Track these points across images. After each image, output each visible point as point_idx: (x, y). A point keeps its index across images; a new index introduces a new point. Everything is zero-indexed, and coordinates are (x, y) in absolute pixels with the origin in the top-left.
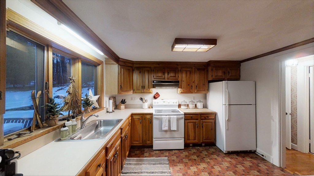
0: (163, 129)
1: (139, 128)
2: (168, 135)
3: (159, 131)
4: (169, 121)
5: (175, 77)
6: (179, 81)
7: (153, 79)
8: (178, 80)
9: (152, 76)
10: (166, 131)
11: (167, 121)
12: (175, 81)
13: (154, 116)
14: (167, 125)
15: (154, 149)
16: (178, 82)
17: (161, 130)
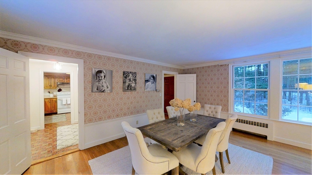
0: (63, 104)
1: (49, 105)
2: (66, 106)
3: (61, 105)
4: (67, 100)
7: (57, 82)
9: (57, 80)
10: (65, 105)
11: (65, 100)
13: (58, 99)
14: (65, 101)
15: (58, 113)
17: (62, 105)
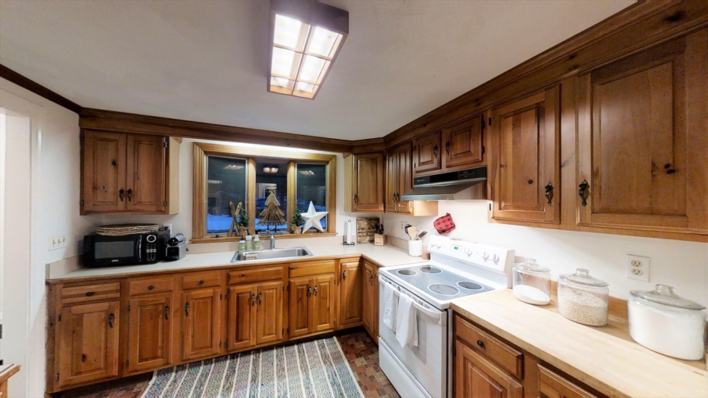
5: (468, 153)
6: (485, 169)
8: (483, 164)
12: (470, 171)
16: (483, 172)
